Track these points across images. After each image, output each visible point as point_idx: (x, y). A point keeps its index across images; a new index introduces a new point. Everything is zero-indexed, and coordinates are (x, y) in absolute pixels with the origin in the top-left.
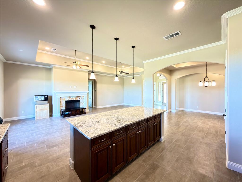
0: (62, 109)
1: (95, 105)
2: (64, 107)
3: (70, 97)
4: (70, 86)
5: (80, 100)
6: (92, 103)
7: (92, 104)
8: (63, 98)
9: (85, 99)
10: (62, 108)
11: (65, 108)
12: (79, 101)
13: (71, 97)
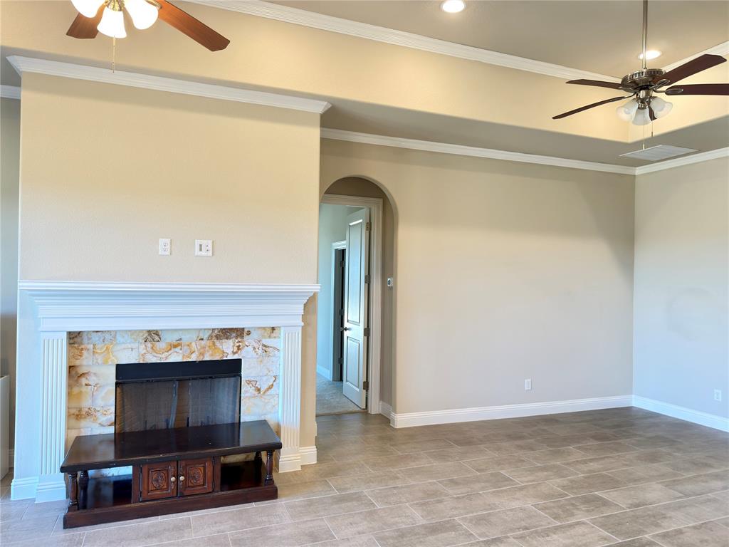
0: (86, 432)
1: (382, 397)
2: (103, 419)
3: (153, 335)
4: (161, 241)
5: (239, 362)
6: (363, 379)
7: (366, 386)
8: (95, 338)
9: (288, 347)
10: (83, 423)
11: (111, 430)
12: (232, 368)
13: (172, 338)
